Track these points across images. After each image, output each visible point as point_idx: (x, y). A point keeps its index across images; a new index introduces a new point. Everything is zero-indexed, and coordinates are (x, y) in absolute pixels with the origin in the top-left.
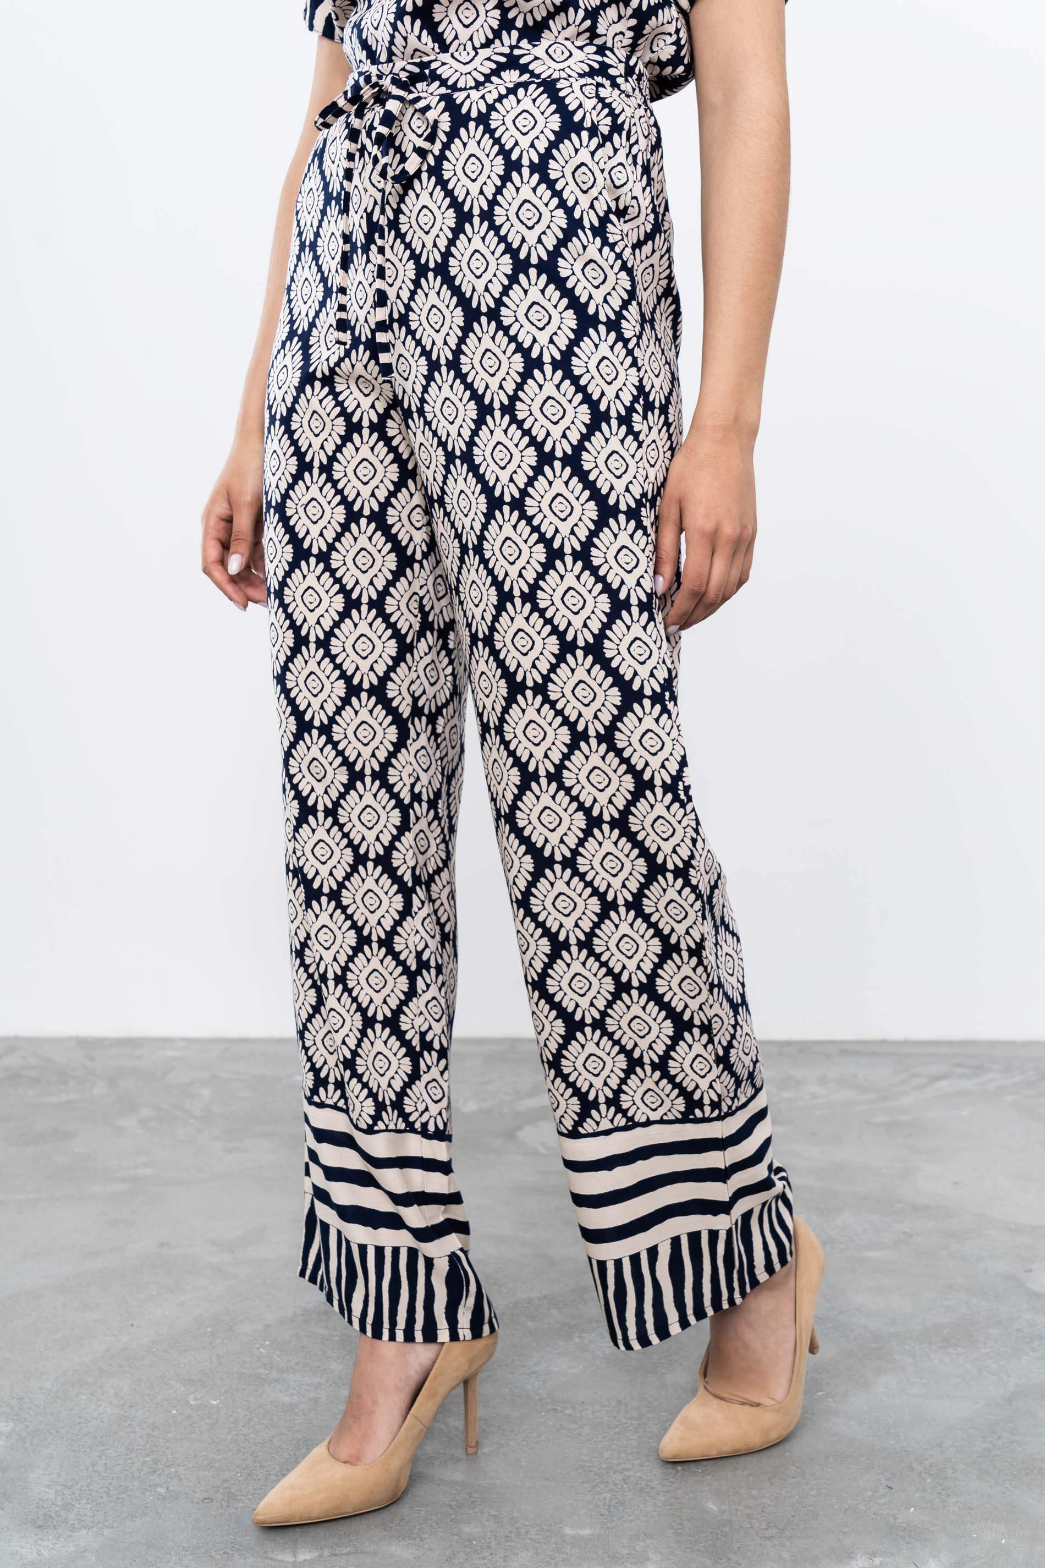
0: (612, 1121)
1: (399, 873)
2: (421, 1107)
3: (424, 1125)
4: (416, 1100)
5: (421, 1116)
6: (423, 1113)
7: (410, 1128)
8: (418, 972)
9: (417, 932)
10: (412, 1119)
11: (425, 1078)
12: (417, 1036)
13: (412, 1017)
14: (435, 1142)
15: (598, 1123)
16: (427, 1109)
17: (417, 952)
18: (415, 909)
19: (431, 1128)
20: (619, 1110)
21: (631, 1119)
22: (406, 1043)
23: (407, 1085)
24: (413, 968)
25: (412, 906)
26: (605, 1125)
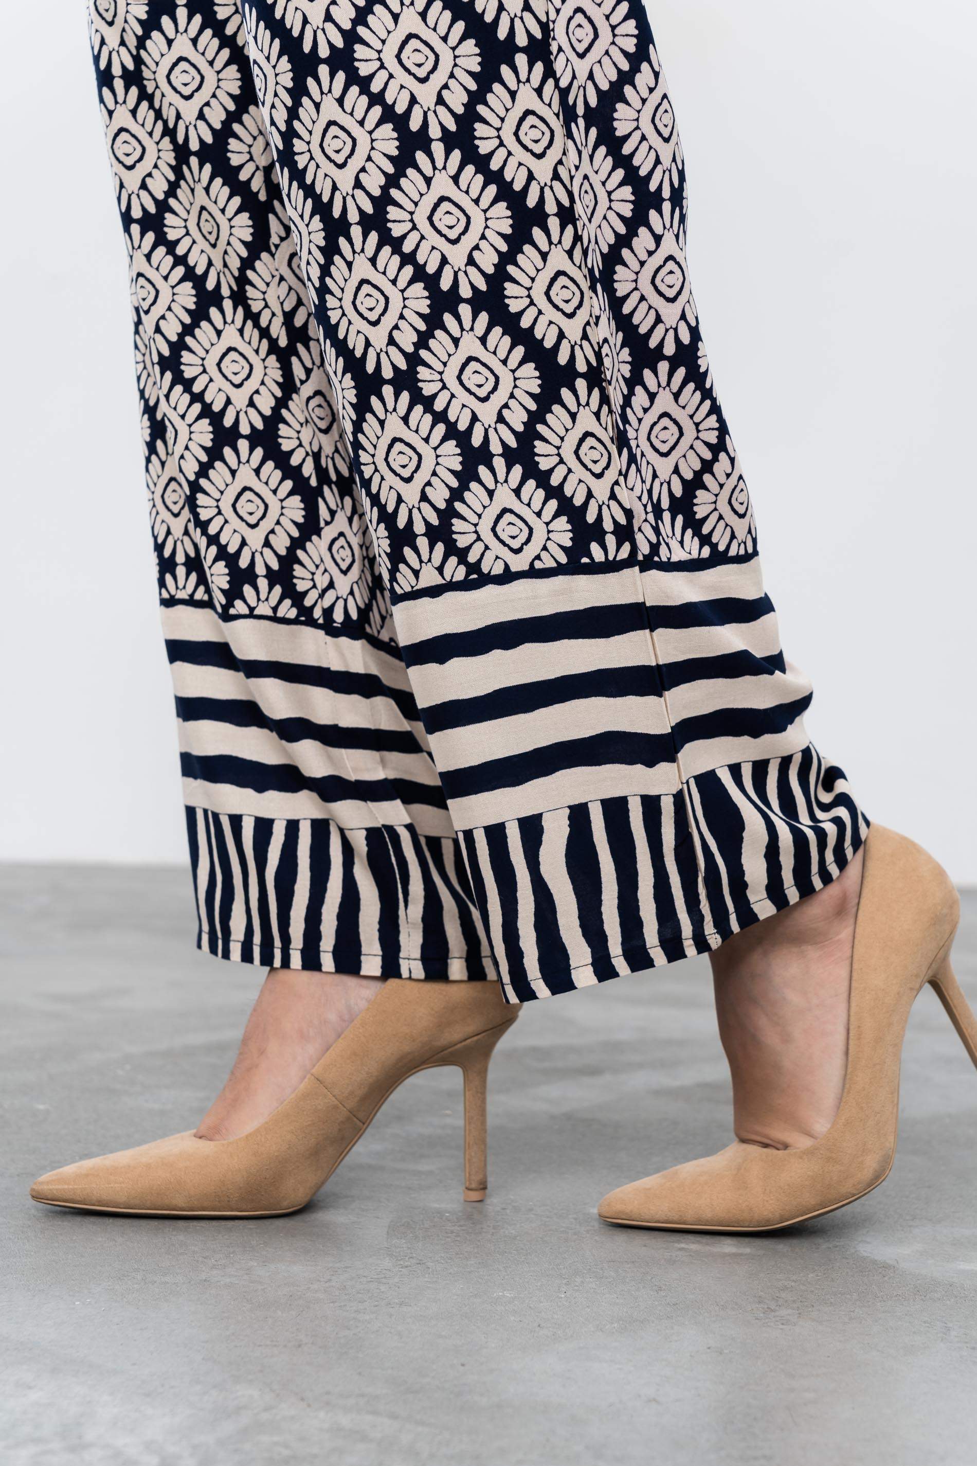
0: (440, 570)
1: (243, 176)
2: (322, 582)
3: (328, 612)
4: (313, 569)
5: (322, 596)
6: (324, 591)
7: (305, 617)
8: (291, 350)
9: (282, 279)
10: (308, 602)
11: (328, 533)
12: (310, 460)
13: (298, 427)
14: (344, 640)
15: (416, 573)
16: (331, 585)
17: (285, 313)
18: (274, 239)
19: (338, 616)
20: (452, 549)
21: (474, 568)
22: (291, 473)
23: (297, 544)
24: (283, 342)
25: (269, 236)
26: (429, 578)
